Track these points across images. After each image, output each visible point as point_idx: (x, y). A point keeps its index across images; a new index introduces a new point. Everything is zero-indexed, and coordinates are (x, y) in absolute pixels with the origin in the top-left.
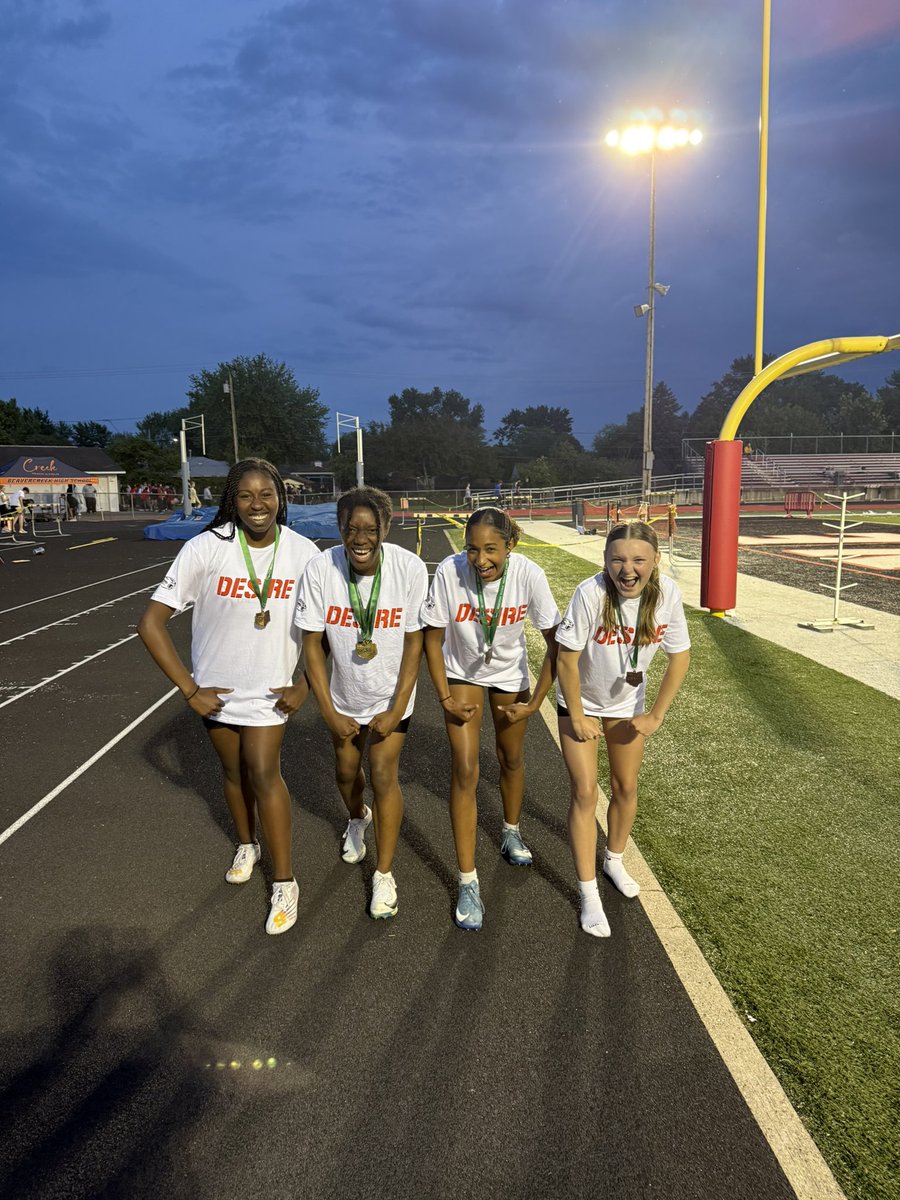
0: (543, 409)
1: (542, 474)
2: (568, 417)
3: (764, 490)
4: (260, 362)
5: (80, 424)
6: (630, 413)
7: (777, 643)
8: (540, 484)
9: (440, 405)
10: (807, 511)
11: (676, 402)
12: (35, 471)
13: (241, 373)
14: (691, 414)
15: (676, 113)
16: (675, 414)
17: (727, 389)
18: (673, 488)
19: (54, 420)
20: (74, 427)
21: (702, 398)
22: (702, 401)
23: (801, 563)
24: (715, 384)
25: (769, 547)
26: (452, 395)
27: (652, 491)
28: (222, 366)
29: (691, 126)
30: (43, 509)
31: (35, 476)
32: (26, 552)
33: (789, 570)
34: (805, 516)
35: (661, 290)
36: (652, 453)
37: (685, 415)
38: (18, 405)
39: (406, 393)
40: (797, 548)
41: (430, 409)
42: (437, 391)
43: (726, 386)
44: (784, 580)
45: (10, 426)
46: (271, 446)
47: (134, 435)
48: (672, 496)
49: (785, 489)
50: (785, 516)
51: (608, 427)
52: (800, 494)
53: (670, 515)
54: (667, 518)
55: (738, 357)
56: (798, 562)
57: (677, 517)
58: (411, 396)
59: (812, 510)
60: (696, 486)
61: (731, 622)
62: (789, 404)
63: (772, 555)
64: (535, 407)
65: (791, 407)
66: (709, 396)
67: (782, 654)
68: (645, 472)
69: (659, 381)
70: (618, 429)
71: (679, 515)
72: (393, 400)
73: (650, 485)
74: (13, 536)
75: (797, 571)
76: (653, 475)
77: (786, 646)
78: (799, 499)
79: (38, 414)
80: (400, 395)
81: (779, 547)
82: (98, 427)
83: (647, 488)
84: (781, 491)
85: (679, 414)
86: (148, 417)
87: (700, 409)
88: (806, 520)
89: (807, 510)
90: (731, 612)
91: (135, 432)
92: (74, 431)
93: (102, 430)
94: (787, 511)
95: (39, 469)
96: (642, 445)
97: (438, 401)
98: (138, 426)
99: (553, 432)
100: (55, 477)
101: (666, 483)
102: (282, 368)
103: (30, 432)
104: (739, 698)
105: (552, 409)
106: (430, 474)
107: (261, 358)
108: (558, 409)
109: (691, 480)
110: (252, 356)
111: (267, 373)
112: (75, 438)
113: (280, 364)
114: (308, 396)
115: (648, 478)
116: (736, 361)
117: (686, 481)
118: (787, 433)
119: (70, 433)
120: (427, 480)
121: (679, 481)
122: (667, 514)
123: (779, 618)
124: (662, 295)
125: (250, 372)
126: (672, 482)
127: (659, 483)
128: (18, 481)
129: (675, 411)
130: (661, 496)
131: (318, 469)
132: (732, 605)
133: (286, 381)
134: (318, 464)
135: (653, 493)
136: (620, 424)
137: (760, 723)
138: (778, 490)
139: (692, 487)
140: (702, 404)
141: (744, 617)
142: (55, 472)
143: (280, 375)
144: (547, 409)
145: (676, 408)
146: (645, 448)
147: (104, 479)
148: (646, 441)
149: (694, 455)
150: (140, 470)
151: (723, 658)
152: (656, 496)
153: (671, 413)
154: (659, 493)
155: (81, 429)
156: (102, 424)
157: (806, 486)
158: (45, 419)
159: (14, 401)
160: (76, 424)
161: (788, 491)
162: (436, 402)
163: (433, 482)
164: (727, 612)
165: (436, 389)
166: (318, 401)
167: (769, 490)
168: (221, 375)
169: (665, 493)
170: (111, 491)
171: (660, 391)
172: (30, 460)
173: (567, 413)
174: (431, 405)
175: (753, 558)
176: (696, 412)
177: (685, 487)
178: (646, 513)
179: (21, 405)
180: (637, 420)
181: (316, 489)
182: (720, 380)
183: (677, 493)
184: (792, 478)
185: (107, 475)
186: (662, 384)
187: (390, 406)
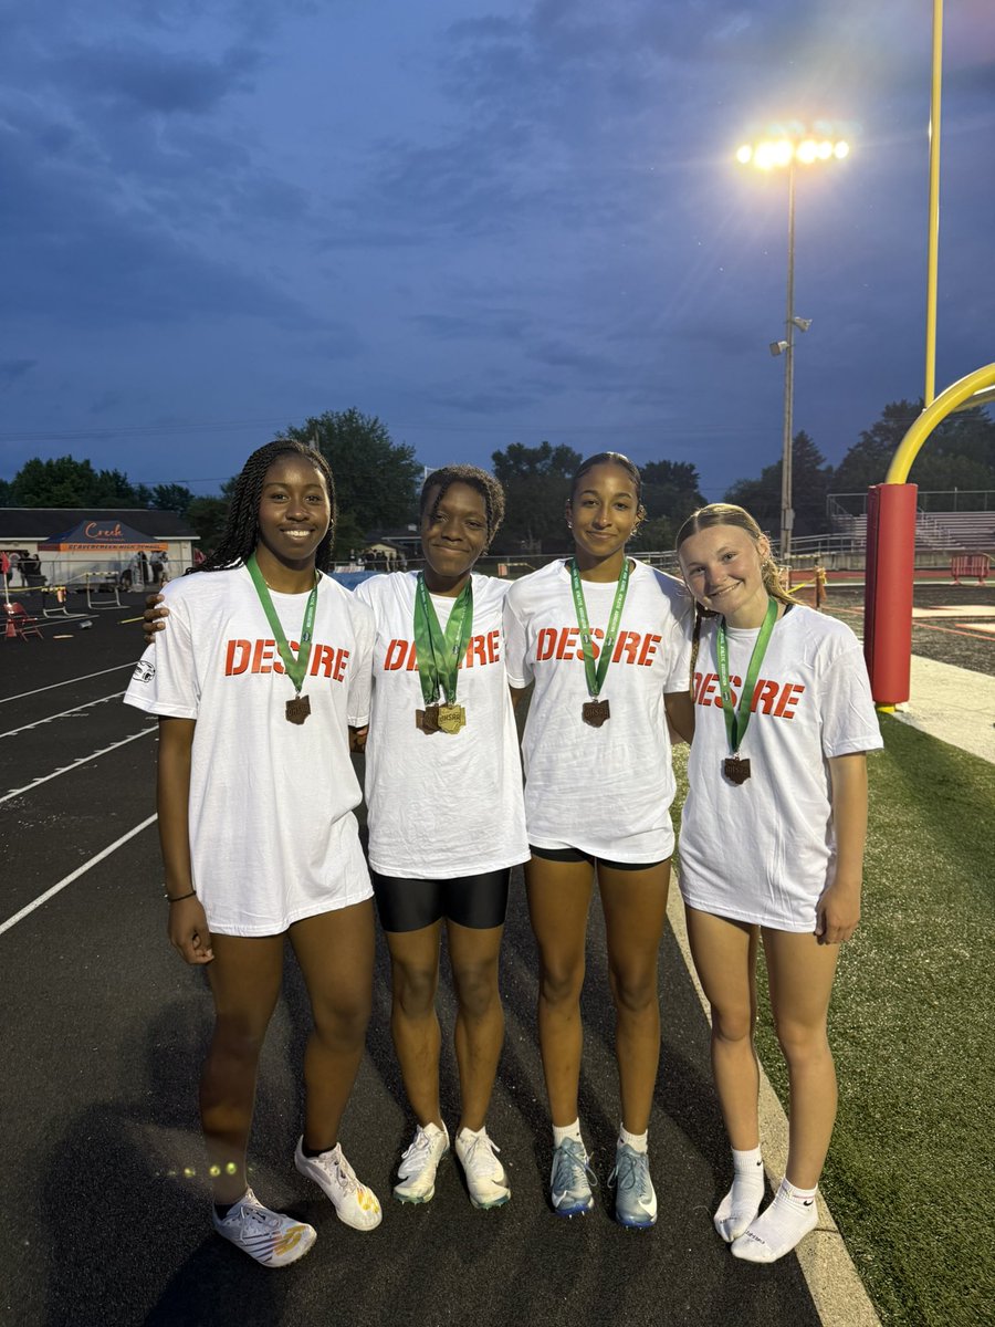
0: (665, 464)
1: (663, 536)
2: (694, 472)
3: (924, 553)
4: (350, 418)
5: (161, 487)
6: (766, 467)
7: (970, 750)
8: (661, 548)
9: (549, 461)
10: (980, 578)
11: (820, 453)
12: (100, 537)
13: (330, 428)
14: (836, 467)
15: (821, 125)
16: (818, 467)
17: (877, 439)
18: (817, 550)
19: (133, 482)
20: (155, 489)
21: (849, 449)
22: (848, 452)
23: (982, 640)
24: (864, 433)
25: (940, 620)
26: (562, 450)
27: (792, 554)
28: (310, 422)
29: (836, 140)
30: (107, 578)
31: (99, 542)
32: (72, 627)
33: (968, 650)
34: (977, 583)
35: (802, 325)
36: (791, 511)
37: (830, 469)
38: (92, 466)
39: (511, 449)
40: (975, 622)
41: (538, 466)
42: (546, 447)
43: (876, 435)
44: (965, 662)
45: (83, 489)
46: (363, 509)
47: (218, 498)
48: (816, 560)
49: (949, 552)
50: (952, 583)
51: (739, 483)
52: (970, 557)
53: (818, 582)
54: (814, 585)
55: (891, 403)
56: (978, 640)
57: (826, 584)
58: (517, 452)
59: (985, 576)
60: (845, 549)
61: (904, 720)
62: (952, 454)
63: (945, 630)
64: (656, 462)
65: (955, 457)
66: (857, 447)
67: (979, 767)
68: (783, 534)
69: (799, 431)
70: (752, 485)
71: (829, 581)
72: (497, 457)
73: (789, 546)
74: (64, 609)
75: (979, 651)
76: (793, 536)
77: (982, 756)
78: (970, 563)
79: (116, 476)
80: (504, 452)
81: (950, 621)
82: (180, 489)
83: (786, 551)
84: (945, 555)
85: (822, 467)
86: (233, 479)
87: (847, 462)
88: (978, 588)
89: (978, 576)
90: (904, 706)
91: (218, 494)
92: (155, 494)
93: (184, 494)
94: (955, 577)
95: (103, 534)
96: (780, 502)
97: (547, 457)
98: (223, 489)
99: (677, 489)
100: (119, 542)
101: (808, 545)
102: (375, 422)
103: (104, 495)
104: (927, 836)
105: (676, 464)
106: (536, 537)
107: (352, 413)
108: (683, 464)
109: (838, 542)
110: (342, 410)
111: (359, 429)
112: (155, 502)
113: (373, 418)
114: (402, 453)
115: (787, 539)
116: (887, 407)
117: (832, 543)
118: (950, 487)
119: (150, 496)
120: (532, 544)
121: (824, 543)
122: (814, 579)
123: (967, 714)
124: (803, 330)
125: (340, 427)
126: (816, 544)
127: (800, 546)
128: (80, 547)
129: (818, 464)
130: (802, 560)
131: (413, 533)
132: (905, 697)
133: (380, 438)
134: (412, 528)
135: (794, 557)
136: (754, 479)
137: (963, 880)
138: (940, 553)
139: (839, 549)
140: (849, 456)
141: (919, 712)
142: (119, 537)
143: (373, 430)
144: (670, 464)
145: (819, 460)
146: (784, 505)
147: (177, 545)
148: (784, 496)
149: (841, 512)
150: (218, 536)
151: (898, 772)
152: (797, 560)
153: (814, 467)
154: (801, 556)
155: (162, 492)
156: (184, 486)
157: (974, 548)
158: (123, 482)
159: (87, 462)
160: (156, 486)
161: (954, 554)
162: (545, 458)
163: (539, 547)
164: (898, 707)
165: (545, 443)
166: (413, 459)
167: (931, 553)
168: (309, 432)
169: (808, 556)
170: (184, 558)
171: (801, 442)
172: (94, 524)
173: (692, 468)
174: (539, 461)
175: (921, 634)
176: (842, 466)
177: (831, 550)
178: (787, 578)
179: (97, 468)
180: (774, 475)
181: (409, 555)
182: (869, 428)
183: (822, 557)
184: (957, 539)
185: (179, 541)
186: (802, 434)
187: (494, 463)
